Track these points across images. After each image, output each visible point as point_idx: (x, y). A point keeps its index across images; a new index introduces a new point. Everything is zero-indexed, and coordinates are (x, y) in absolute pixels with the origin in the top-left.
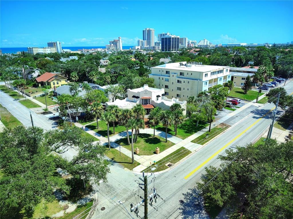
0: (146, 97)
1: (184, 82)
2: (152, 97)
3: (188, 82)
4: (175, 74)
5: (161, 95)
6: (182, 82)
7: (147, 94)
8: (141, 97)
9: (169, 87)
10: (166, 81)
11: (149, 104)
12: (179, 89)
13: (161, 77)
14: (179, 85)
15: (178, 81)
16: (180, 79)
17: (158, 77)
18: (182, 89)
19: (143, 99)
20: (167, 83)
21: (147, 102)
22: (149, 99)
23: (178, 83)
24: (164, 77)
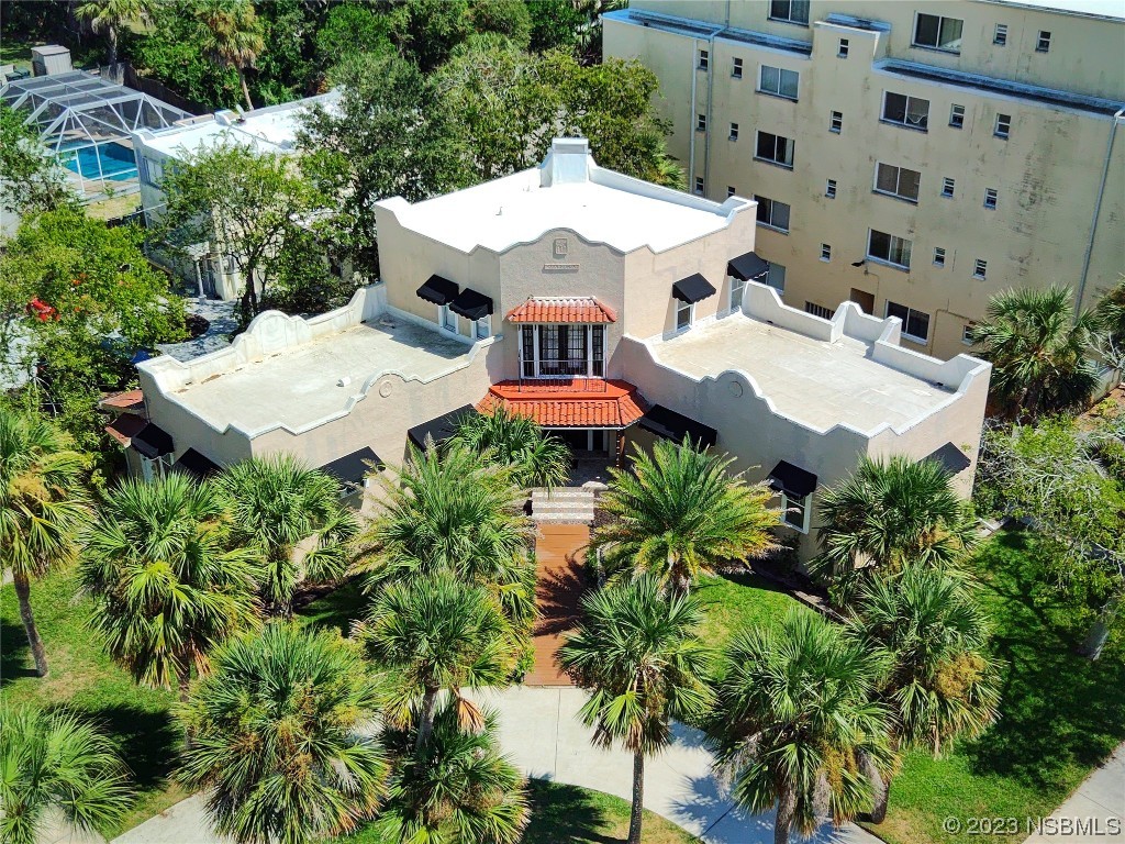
0: (564, 301)
1: (957, 121)
2: (620, 300)
3: (995, 123)
4: (865, 24)
5: (716, 276)
6: (938, 116)
7: (573, 270)
8: (506, 304)
9: (801, 153)
10: (767, 89)
11: (598, 369)
12: (899, 183)
13: (725, 51)
14: (902, 148)
15: (897, 109)
16: (910, 88)
17: (690, 46)
18: (929, 186)
19: (528, 329)
20: (775, 116)
21: (575, 353)
22: (599, 328)
23: (892, 130)
24: (754, 57)
